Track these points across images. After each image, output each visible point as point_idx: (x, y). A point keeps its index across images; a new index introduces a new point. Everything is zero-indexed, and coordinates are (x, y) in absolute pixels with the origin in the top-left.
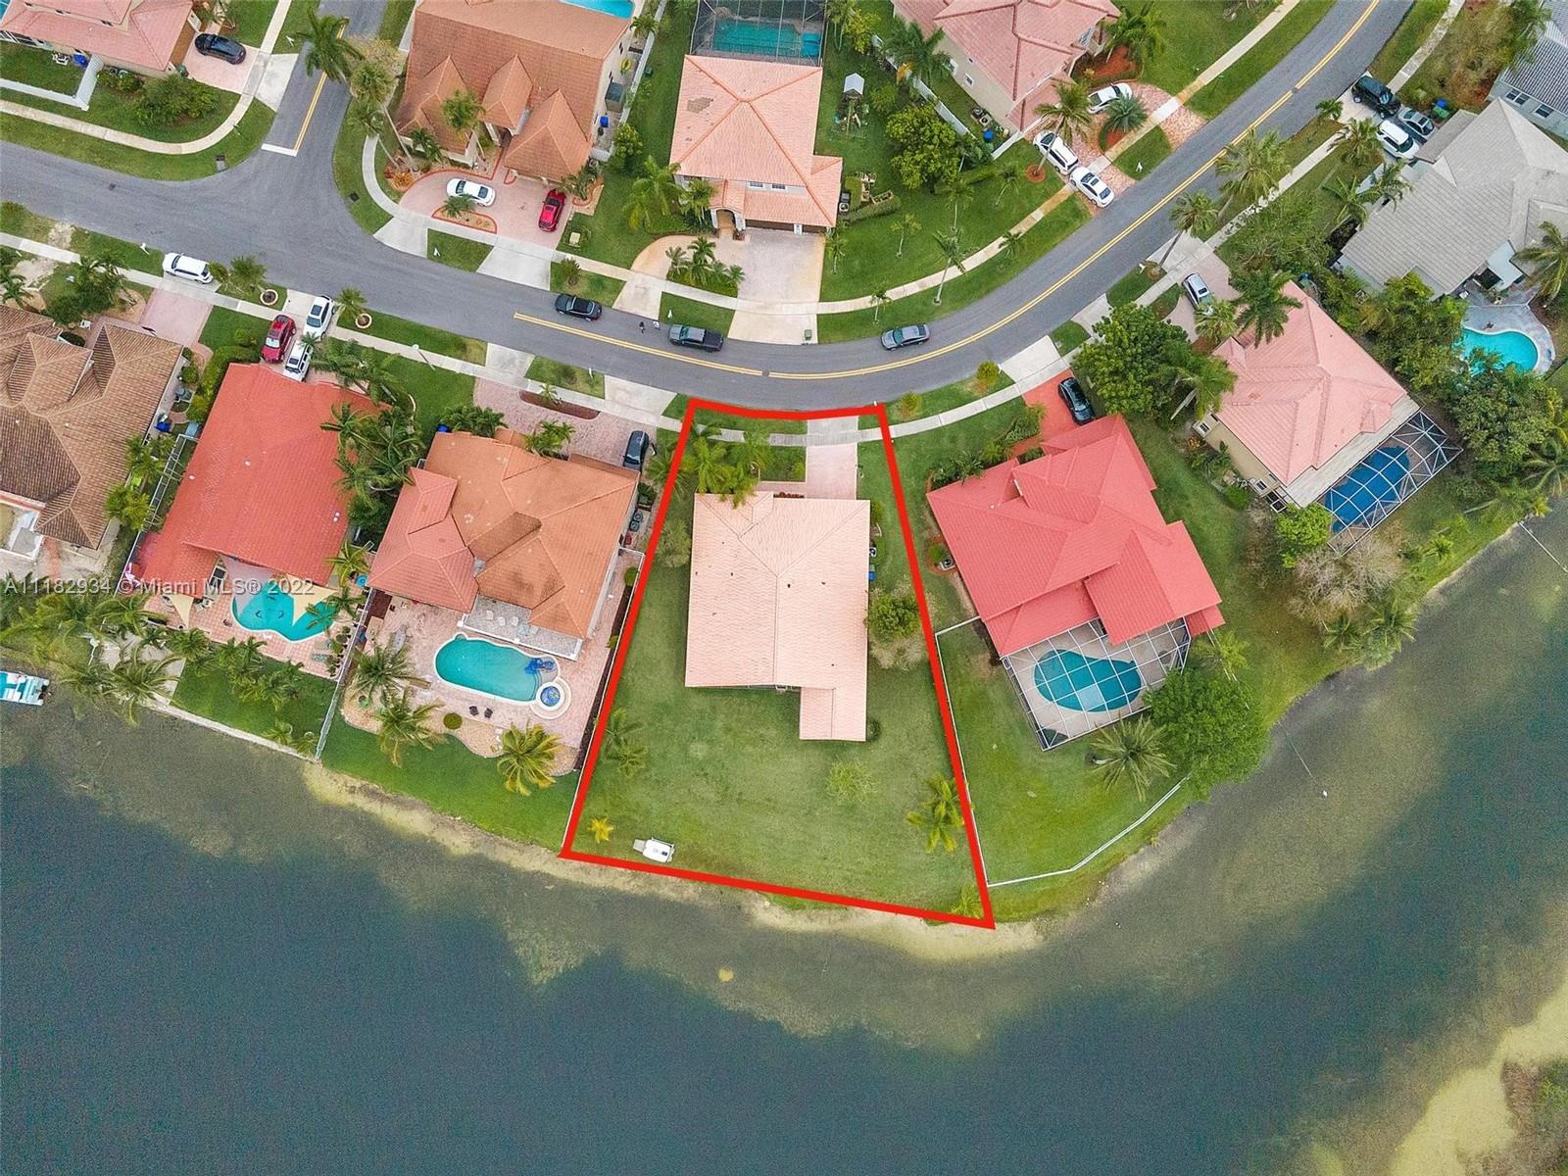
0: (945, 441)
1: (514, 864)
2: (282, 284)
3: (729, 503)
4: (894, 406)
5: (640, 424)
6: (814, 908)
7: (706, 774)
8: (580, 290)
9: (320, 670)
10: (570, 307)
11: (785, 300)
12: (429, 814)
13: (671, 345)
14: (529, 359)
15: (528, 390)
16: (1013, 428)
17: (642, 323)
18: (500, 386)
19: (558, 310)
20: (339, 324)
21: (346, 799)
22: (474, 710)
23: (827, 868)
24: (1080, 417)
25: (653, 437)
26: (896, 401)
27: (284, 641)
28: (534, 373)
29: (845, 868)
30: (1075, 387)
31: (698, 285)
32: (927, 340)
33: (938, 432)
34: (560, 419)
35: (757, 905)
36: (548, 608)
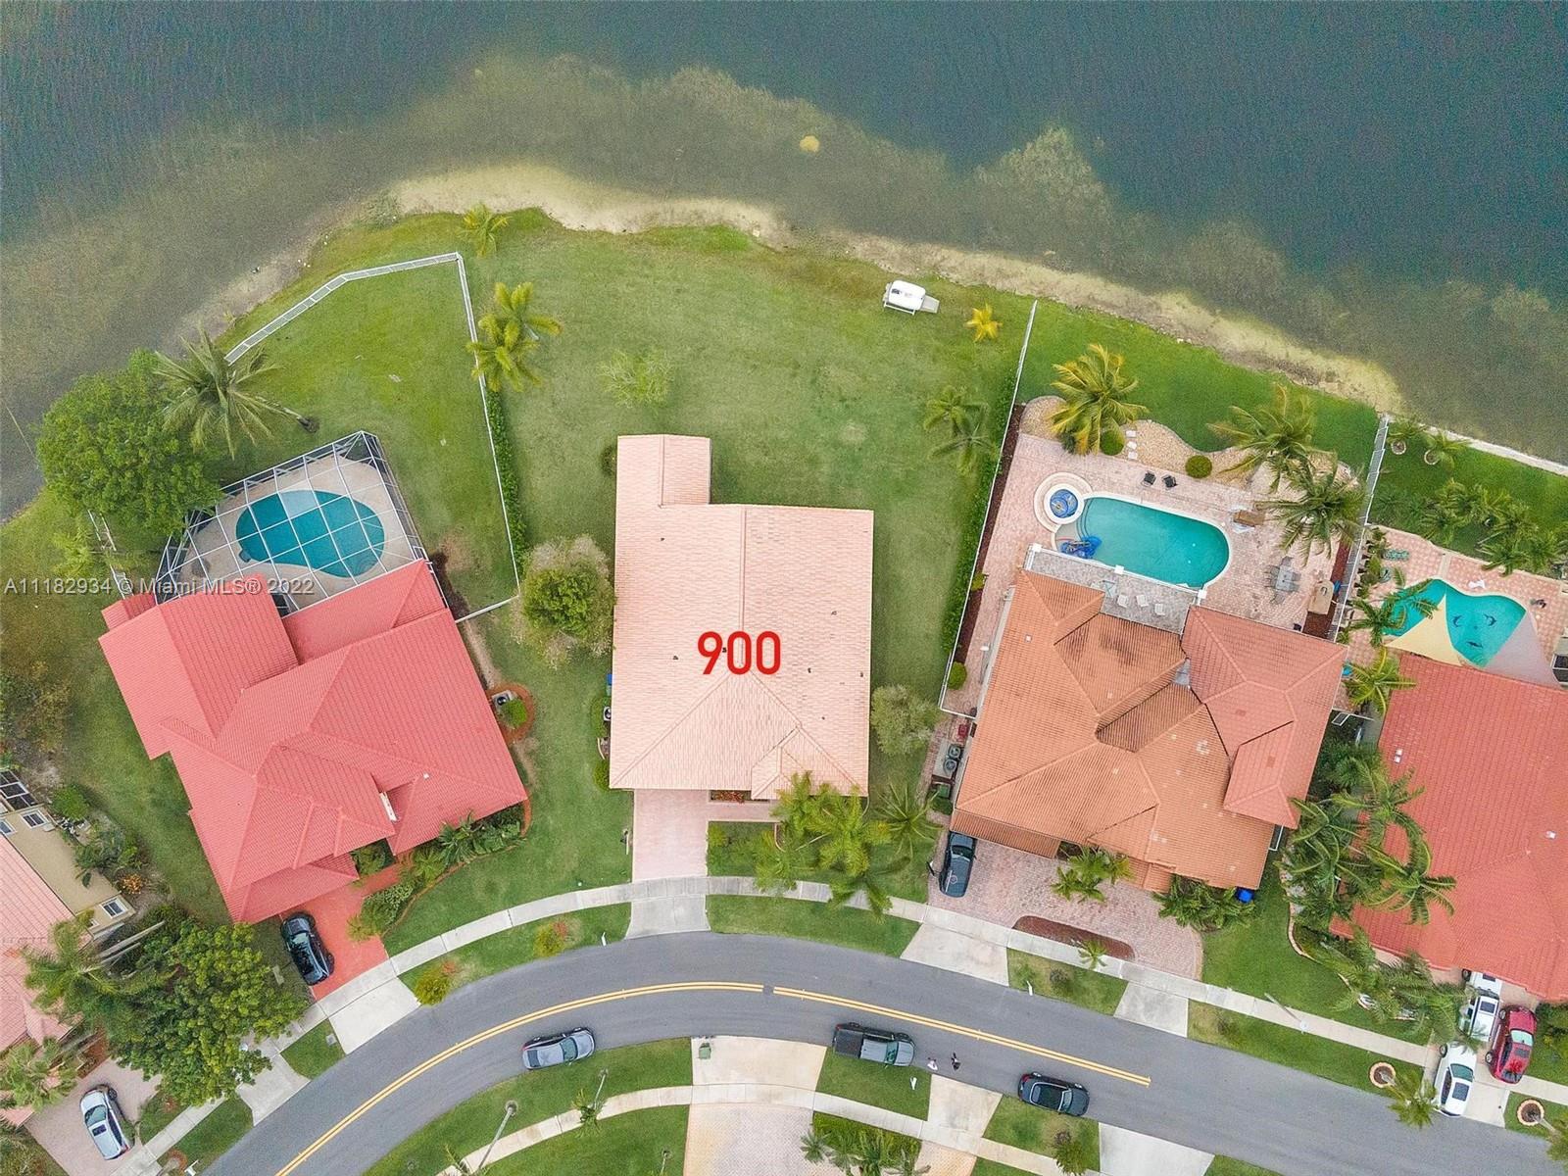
0: (503, 889)
1: (1100, 281)
2: (1514, 1135)
3: (816, 782)
4: (579, 939)
5: (953, 909)
6: (693, 228)
7: (843, 400)
8: (1052, 1124)
9: (1396, 538)
10: (1067, 1097)
11: (741, 1107)
12: (1222, 346)
13: (911, 1035)
14: (1123, 1010)
15: (1121, 962)
16: (402, 905)
17: (955, 1067)
18: (1164, 968)
19: (1083, 1089)
20: (1420, 1070)
21: (1339, 364)
22: (1170, 483)
23: (675, 278)
24: (303, 924)
25: (934, 890)
26: (574, 948)
27: (1452, 580)
28: (1113, 989)
29: (652, 279)
30: (306, 969)
31: (871, 1131)
32: (526, 1045)
33: (514, 900)
34: (1072, 911)
35: (770, 231)
36: (1077, 613)
